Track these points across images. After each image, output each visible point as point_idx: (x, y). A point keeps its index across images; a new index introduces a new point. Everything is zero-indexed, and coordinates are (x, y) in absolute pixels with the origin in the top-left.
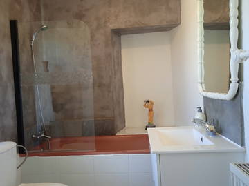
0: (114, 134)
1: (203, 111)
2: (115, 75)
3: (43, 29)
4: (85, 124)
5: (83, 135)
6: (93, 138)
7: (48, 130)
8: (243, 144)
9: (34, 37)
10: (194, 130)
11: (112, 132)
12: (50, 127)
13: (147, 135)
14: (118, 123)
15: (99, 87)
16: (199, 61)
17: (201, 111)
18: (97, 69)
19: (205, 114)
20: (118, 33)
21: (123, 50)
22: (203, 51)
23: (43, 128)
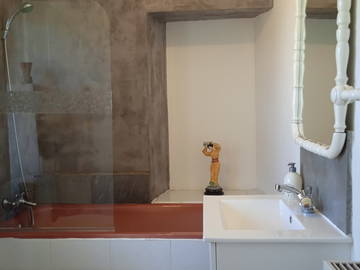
0: (147, 201)
1: (298, 171)
2: (153, 95)
3: (25, 10)
4: (97, 182)
5: (94, 202)
6: (111, 208)
7: (31, 191)
8: (348, 231)
9: (8, 23)
10: (281, 202)
11: (145, 198)
12: (34, 187)
13: (201, 205)
14: (156, 182)
15: (123, 116)
16: (295, 84)
17: (294, 170)
18: (122, 84)
19: (302, 175)
20: (160, 19)
21: (169, 50)
22: (303, 56)
23: (22, 188)
